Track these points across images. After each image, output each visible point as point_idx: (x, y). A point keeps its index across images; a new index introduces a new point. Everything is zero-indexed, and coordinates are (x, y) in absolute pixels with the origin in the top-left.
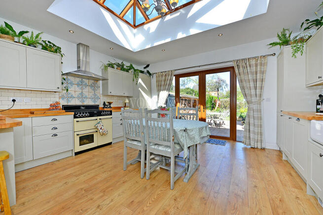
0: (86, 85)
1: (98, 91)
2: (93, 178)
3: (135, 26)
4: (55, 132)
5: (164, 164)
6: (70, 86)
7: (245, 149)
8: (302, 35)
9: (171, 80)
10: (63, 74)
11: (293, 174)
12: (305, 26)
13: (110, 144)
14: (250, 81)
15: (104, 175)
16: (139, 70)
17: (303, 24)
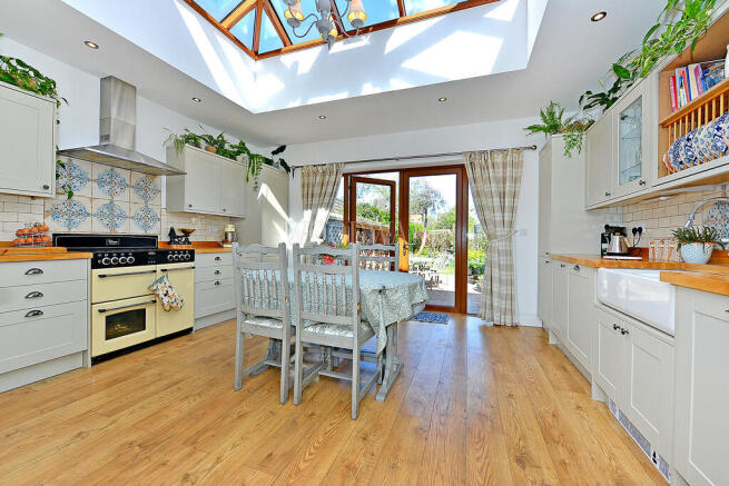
0: (123, 185)
1: (156, 201)
2: (156, 416)
3: (257, 55)
4: (35, 304)
5: (329, 368)
6: (78, 184)
7: (484, 329)
8: (580, 117)
9: (336, 184)
10: (59, 153)
11: (569, 367)
12: (586, 102)
13: (188, 331)
14: (494, 195)
15: (186, 407)
16: (260, 157)
17: (582, 97)
